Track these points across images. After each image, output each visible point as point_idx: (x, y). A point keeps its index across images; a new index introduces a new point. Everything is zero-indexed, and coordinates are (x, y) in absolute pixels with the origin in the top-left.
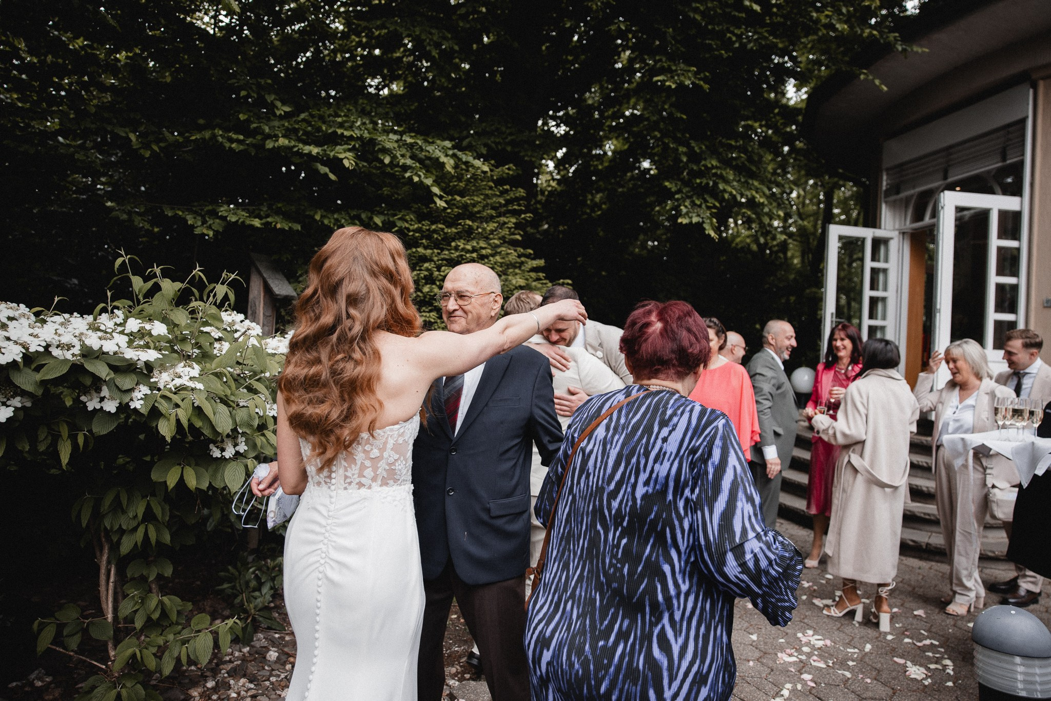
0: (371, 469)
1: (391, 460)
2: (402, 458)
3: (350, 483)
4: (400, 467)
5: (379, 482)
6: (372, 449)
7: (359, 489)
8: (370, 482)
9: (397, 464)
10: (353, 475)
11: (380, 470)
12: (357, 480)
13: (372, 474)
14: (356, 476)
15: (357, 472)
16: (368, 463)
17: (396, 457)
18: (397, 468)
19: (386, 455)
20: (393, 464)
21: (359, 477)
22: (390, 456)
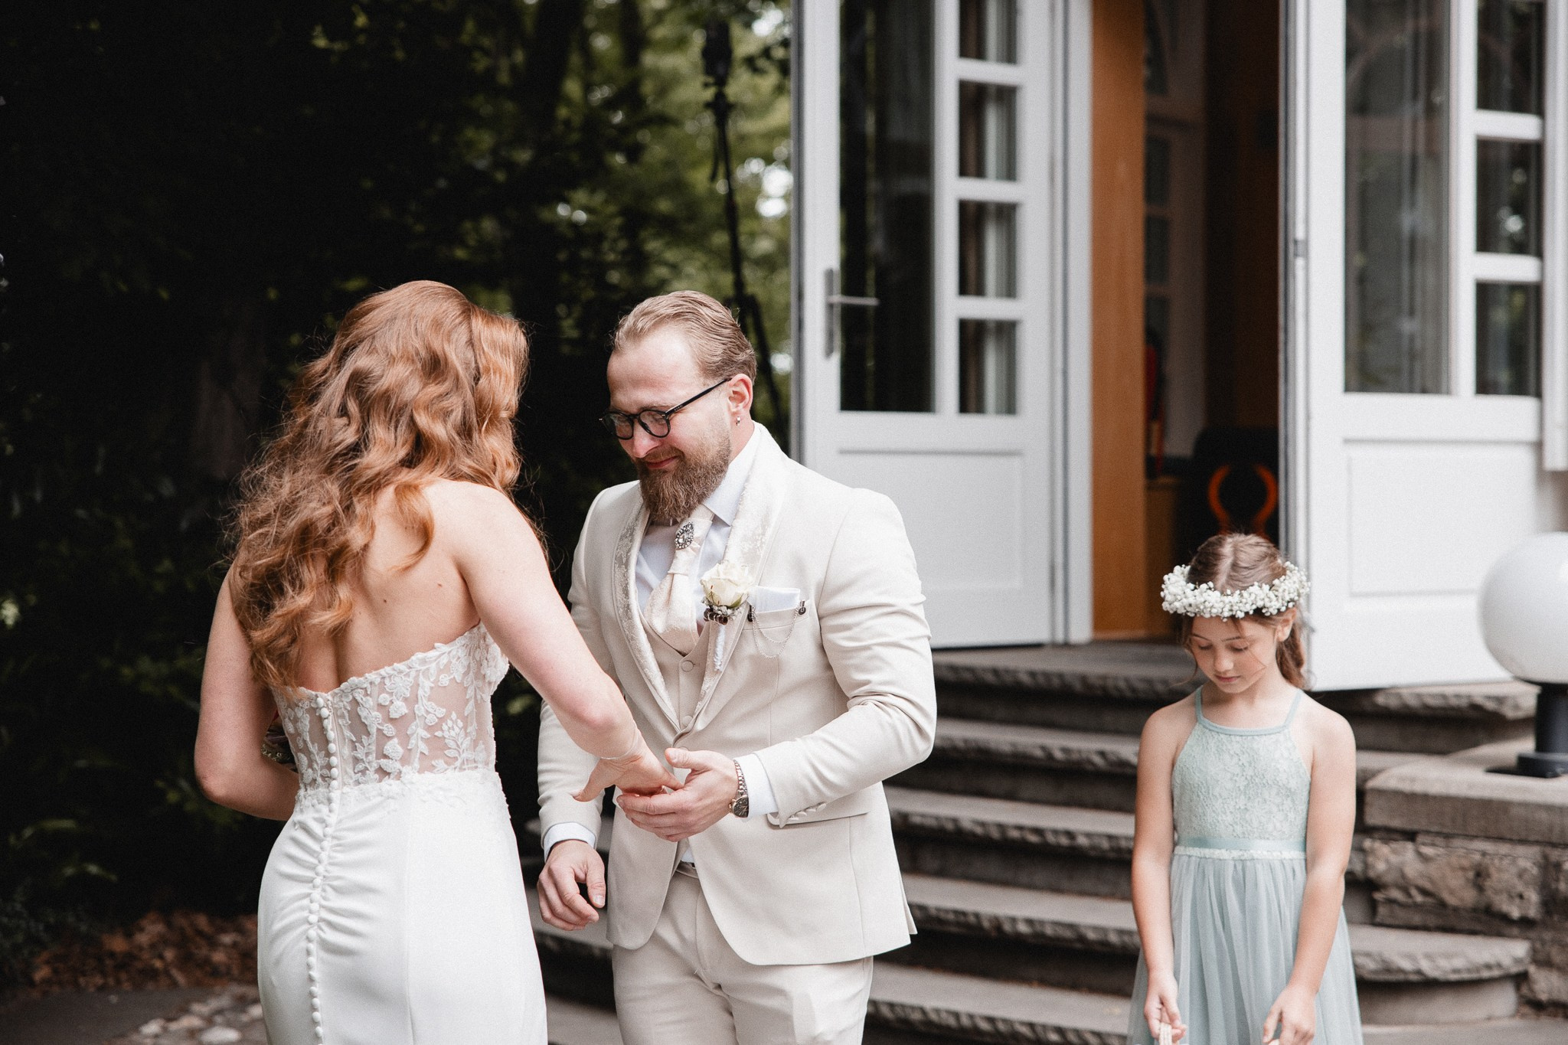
0: (395, 740)
1: (431, 720)
2: (454, 716)
3: (363, 772)
4: (453, 733)
5: (417, 765)
6: (392, 702)
7: (380, 781)
8: (398, 765)
9: (445, 727)
10: (367, 754)
11: (413, 741)
12: (375, 765)
13: (400, 750)
14: (372, 757)
15: (373, 748)
16: (389, 729)
17: (441, 712)
18: (446, 734)
19: (420, 710)
20: (438, 726)
21: (377, 758)
22: (428, 712)
